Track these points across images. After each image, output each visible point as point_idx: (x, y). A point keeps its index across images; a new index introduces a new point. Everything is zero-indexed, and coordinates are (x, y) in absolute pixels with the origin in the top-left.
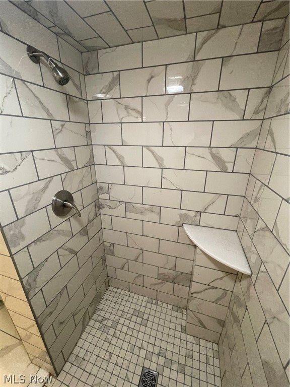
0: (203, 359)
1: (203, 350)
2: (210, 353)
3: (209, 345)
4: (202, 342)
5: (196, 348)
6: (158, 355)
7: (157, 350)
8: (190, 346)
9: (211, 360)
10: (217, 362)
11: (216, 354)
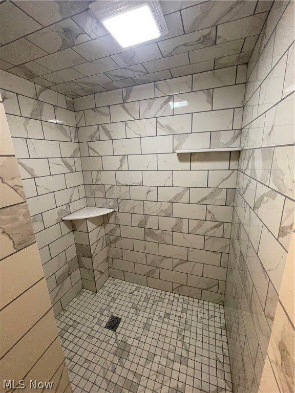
0: (113, 286)
1: (109, 285)
2: (112, 282)
3: (108, 281)
4: (105, 284)
5: (107, 288)
6: (102, 314)
7: (99, 315)
8: (105, 292)
9: (114, 283)
10: (117, 280)
11: (114, 279)
